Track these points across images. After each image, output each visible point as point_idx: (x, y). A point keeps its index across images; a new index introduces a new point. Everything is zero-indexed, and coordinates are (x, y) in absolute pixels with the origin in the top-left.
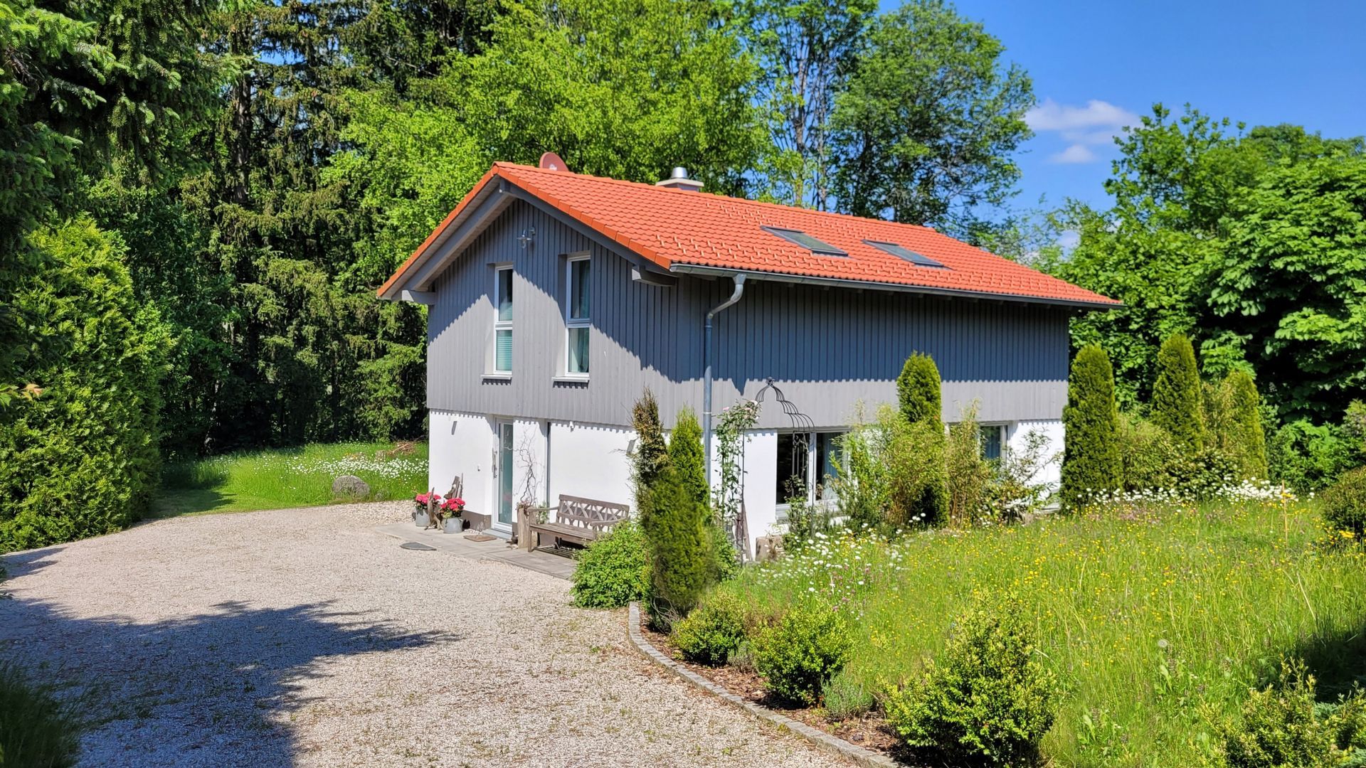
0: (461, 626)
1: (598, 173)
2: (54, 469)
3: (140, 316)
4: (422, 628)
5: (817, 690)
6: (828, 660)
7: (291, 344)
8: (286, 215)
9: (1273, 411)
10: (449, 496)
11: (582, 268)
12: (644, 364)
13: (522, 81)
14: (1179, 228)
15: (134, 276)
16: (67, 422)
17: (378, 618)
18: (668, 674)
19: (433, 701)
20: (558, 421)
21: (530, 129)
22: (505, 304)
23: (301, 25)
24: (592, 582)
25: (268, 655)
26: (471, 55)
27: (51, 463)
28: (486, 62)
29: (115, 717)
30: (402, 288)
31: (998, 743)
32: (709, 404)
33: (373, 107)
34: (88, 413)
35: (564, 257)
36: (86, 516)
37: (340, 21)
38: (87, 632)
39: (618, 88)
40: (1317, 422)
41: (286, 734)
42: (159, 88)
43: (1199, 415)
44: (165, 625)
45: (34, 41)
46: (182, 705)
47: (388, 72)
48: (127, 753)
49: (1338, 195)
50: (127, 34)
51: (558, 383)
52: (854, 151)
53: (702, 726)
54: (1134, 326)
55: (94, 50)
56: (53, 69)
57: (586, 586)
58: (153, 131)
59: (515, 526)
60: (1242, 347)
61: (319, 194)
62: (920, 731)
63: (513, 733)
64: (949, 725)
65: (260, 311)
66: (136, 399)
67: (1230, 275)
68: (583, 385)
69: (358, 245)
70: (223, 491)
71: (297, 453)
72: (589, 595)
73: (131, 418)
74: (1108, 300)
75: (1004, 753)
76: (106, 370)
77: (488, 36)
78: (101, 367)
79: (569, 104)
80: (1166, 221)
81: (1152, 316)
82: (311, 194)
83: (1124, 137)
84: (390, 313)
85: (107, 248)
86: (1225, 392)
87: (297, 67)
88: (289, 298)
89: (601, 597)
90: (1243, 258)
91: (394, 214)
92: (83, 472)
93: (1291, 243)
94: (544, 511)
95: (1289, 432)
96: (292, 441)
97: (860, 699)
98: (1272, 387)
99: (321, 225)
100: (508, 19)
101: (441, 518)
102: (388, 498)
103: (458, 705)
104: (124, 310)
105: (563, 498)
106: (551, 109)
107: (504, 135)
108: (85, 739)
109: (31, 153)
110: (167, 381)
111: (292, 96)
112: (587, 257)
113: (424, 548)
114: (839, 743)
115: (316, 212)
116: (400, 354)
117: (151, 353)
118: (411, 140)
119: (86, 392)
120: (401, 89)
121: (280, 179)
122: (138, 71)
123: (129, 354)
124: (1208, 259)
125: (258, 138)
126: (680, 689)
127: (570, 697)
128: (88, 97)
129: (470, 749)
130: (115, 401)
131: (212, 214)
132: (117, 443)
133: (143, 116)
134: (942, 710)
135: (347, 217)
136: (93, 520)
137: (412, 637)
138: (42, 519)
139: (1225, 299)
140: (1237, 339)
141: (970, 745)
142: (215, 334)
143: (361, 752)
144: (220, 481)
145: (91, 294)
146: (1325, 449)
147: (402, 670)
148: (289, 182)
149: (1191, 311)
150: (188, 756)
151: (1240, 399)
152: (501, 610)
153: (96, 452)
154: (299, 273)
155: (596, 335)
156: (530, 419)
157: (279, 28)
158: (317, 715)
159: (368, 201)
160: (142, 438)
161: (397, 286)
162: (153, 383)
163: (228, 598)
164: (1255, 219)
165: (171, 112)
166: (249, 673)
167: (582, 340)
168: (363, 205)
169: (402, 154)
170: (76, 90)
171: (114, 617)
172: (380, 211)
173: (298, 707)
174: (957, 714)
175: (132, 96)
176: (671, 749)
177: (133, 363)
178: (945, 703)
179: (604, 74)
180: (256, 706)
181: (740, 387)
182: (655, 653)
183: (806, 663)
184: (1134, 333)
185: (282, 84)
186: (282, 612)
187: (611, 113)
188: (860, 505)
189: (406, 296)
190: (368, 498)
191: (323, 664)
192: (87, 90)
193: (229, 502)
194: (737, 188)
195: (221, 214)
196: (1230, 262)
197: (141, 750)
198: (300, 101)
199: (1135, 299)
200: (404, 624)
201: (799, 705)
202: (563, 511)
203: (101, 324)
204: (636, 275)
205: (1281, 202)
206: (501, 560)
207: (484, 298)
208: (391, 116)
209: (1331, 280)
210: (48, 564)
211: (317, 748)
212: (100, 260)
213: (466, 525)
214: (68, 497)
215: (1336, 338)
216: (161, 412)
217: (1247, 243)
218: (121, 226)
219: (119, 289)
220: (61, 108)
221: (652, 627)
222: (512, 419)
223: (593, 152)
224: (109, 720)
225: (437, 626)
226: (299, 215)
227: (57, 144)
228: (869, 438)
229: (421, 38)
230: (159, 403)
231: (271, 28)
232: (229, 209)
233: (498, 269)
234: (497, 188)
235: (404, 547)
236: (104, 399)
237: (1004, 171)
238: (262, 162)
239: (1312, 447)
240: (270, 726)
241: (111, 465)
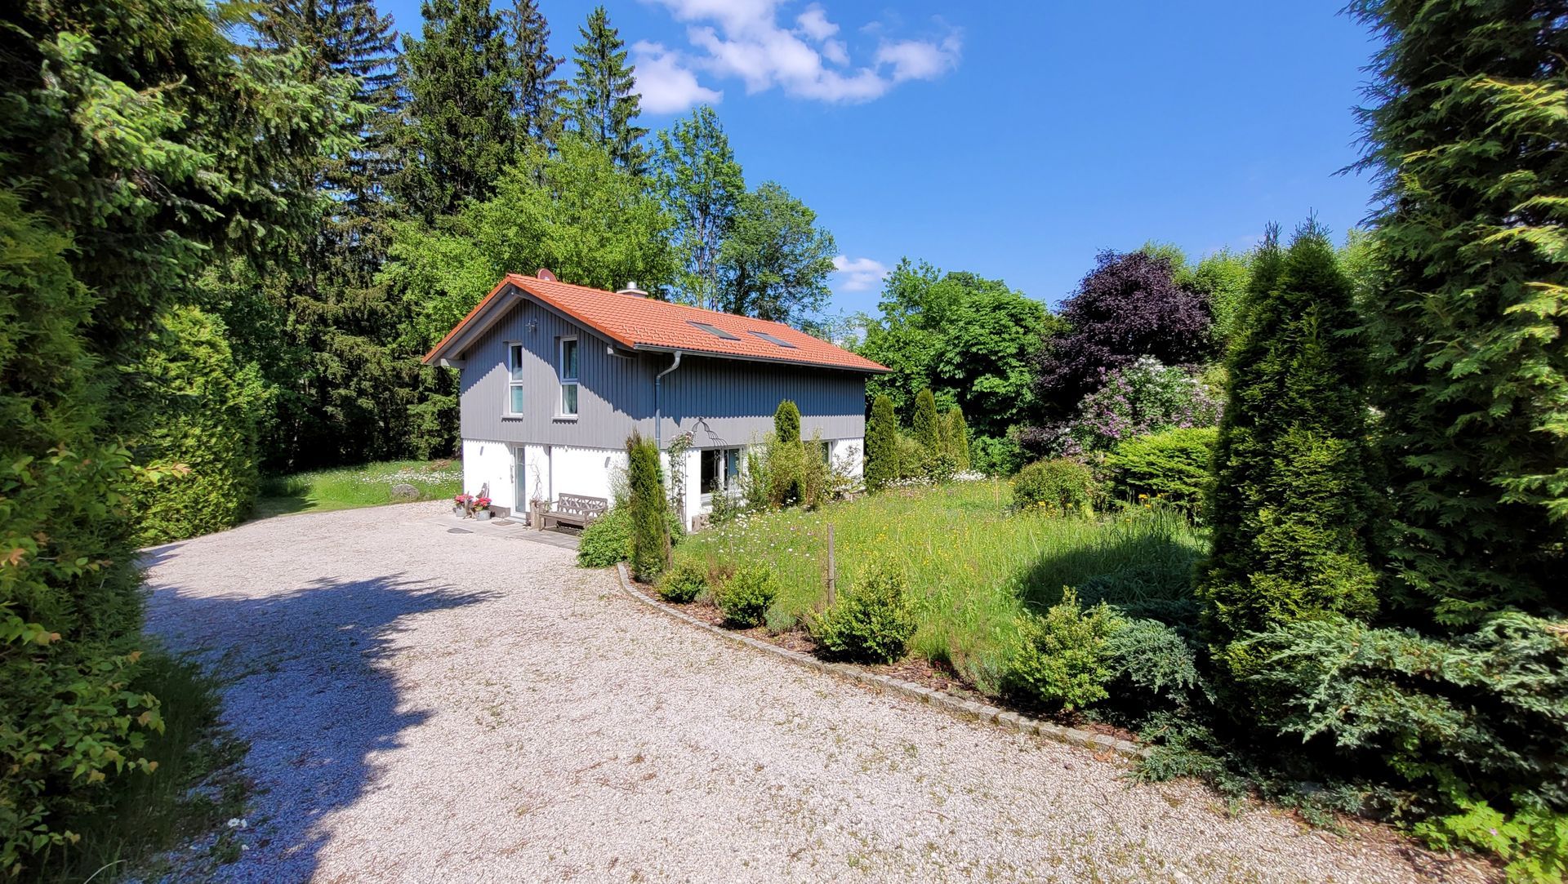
0: (503, 586)
1: (573, 283)
2: (173, 487)
3: (239, 376)
4: (475, 590)
5: (760, 616)
6: (767, 598)
7: (355, 394)
8: (346, 304)
9: (972, 431)
10: (479, 496)
11: (570, 345)
12: (615, 409)
13: (519, 221)
14: (918, 328)
15: (231, 346)
16: (182, 453)
17: (439, 584)
18: (656, 611)
19: (496, 641)
20: (556, 446)
21: (525, 253)
22: (516, 369)
23: (353, 173)
24: (591, 551)
25: (362, 616)
26: (482, 201)
27: (170, 483)
28: (492, 207)
29: (248, 673)
30: (442, 357)
31: (884, 645)
32: (658, 433)
33: (411, 233)
34: (199, 447)
35: (558, 338)
36: (201, 520)
37: (382, 172)
38: (213, 607)
39: (584, 229)
40: (992, 437)
41: (389, 677)
42: (269, 210)
43: (936, 434)
44: (275, 599)
45: (161, 166)
46: (302, 660)
47: (418, 209)
48: (264, 702)
49: (1003, 312)
50: (241, 166)
51: (556, 421)
52: (732, 275)
53: (687, 644)
54: (898, 384)
55: (214, 177)
56: (177, 188)
57: (587, 554)
58: (263, 242)
59: (528, 514)
60: (955, 395)
61: (370, 290)
62: (839, 642)
63: (560, 661)
64: (858, 637)
65: (329, 371)
66: (238, 435)
67: (950, 355)
68: (574, 422)
69: (401, 327)
70: (307, 498)
71: (362, 469)
72: (589, 560)
73: (234, 449)
74: (884, 368)
75: (889, 649)
76: (213, 415)
77: (493, 190)
78: (209, 413)
79: (552, 238)
80: (912, 324)
81: (907, 378)
82: (365, 291)
83: (888, 278)
84: (428, 375)
85: (210, 327)
86: (948, 420)
87: (351, 203)
88: (350, 363)
89: (598, 561)
90: (956, 346)
91: (429, 306)
92: (197, 489)
93: (981, 338)
94: (549, 503)
95: (979, 443)
96: (356, 460)
97: (789, 621)
98: (970, 418)
99: (373, 312)
100: (508, 179)
101: (474, 510)
102: (434, 498)
103: (515, 644)
104: (225, 371)
105: (561, 495)
106: (539, 240)
107: (506, 256)
108: (226, 692)
109: (164, 254)
110: (260, 423)
111: (347, 222)
112: (575, 339)
113: (466, 532)
114: (781, 650)
115: (368, 303)
116: (440, 401)
117: (249, 403)
118: (440, 257)
119: (197, 431)
120: (430, 222)
121: (340, 280)
122: (251, 196)
123: (231, 403)
124: (937, 346)
125: (322, 252)
126: (666, 621)
127: (593, 633)
128: (208, 212)
129: (532, 676)
130: (221, 437)
131: (288, 303)
132: (225, 467)
133: (254, 230)
134: (852, 629)
135: (392, 307)
136: (207, 522)
137: (469, 596)
138: (164, 524)
139: (947, 369)
140: (953, 391)
141: (870, 648)
142: (294, 387)
143: (451, 685)
144: (305, 490)
145: (197, 360)
146: (996, 451)
147: (468, 622)
148: (347, 283)
149: (927, 376)
150: (316, 699)
151: (956, 425)
152: (529, 572)
153: (207, 474)
154: (358, 346)
155: (581, 389)
156: (537, 444)
157: (337, 174)
158: (411, 660)
159: (408, 296)
160: (244, 463)
161: (437, 356)
162: (251, 424)
163: (323, 575)
164: (961, 324)
165: (278, 229)
166: (351, 631)
167: (572, 392)
168: (405, 299)
169: (434, 266)
170: (197, 206)
171: (233, 594)
172: (416, 304)
173: (392, 655)
174: (859, 629)
175: (245, 215)
176: (672, 664)
177: (234, 411)
178: (854, 624)
179: (574, 220)
180: (362, 656)
181: (678, 422)
182: (643, 597)
183: (753, 601)
184: (898, 388)
185: (340, 214)
186: (368, 583)
187: (581, 246)
188: (755, 493)
189: (444, 363)
190: (420, 498)
191: (406, 621)
192: (207, 207)
193: (314, 505)
194: (660, 295)
195: (295, 304)
196: (949, 348)
197: (276, 698)
198: (354, 226)
199: (898, 369)
200: (461, 587)
201: (749, 626)
202: (561, 504)
203: (207, 381)
204: (610, 351)
205: (974, 315)
206: (521, 538)
207: (502, 365)
208: (425, 239)
209: (1000, 358)
210: (172, 556)
211: (417, 685)
212: (205, 335)
213: (492, 515)
214: (186, 507)
215: (1002, 391)
216: (258, 444)
217: (957, 338)
218: (219, 311)
219: (221, 357)
220: (185, 220)
221: (637, 579)
222: (524, 444)
223: (567, 270)
224: (244, 676)
225: (485, 587)
226: (356, 305)
227: (187, 249)
228: (760, 451)
229: (443, 188)
230: (255, 438)
231: (331, 174)
232: (301, 300)
233: (510, 345)
234: (510, 291)
235: (450, 531)
236: (212, 436)
237: (822, 291)
238: (326, 267)
239: (989, 451)
240: (376, 671)
241: (220, 483)
